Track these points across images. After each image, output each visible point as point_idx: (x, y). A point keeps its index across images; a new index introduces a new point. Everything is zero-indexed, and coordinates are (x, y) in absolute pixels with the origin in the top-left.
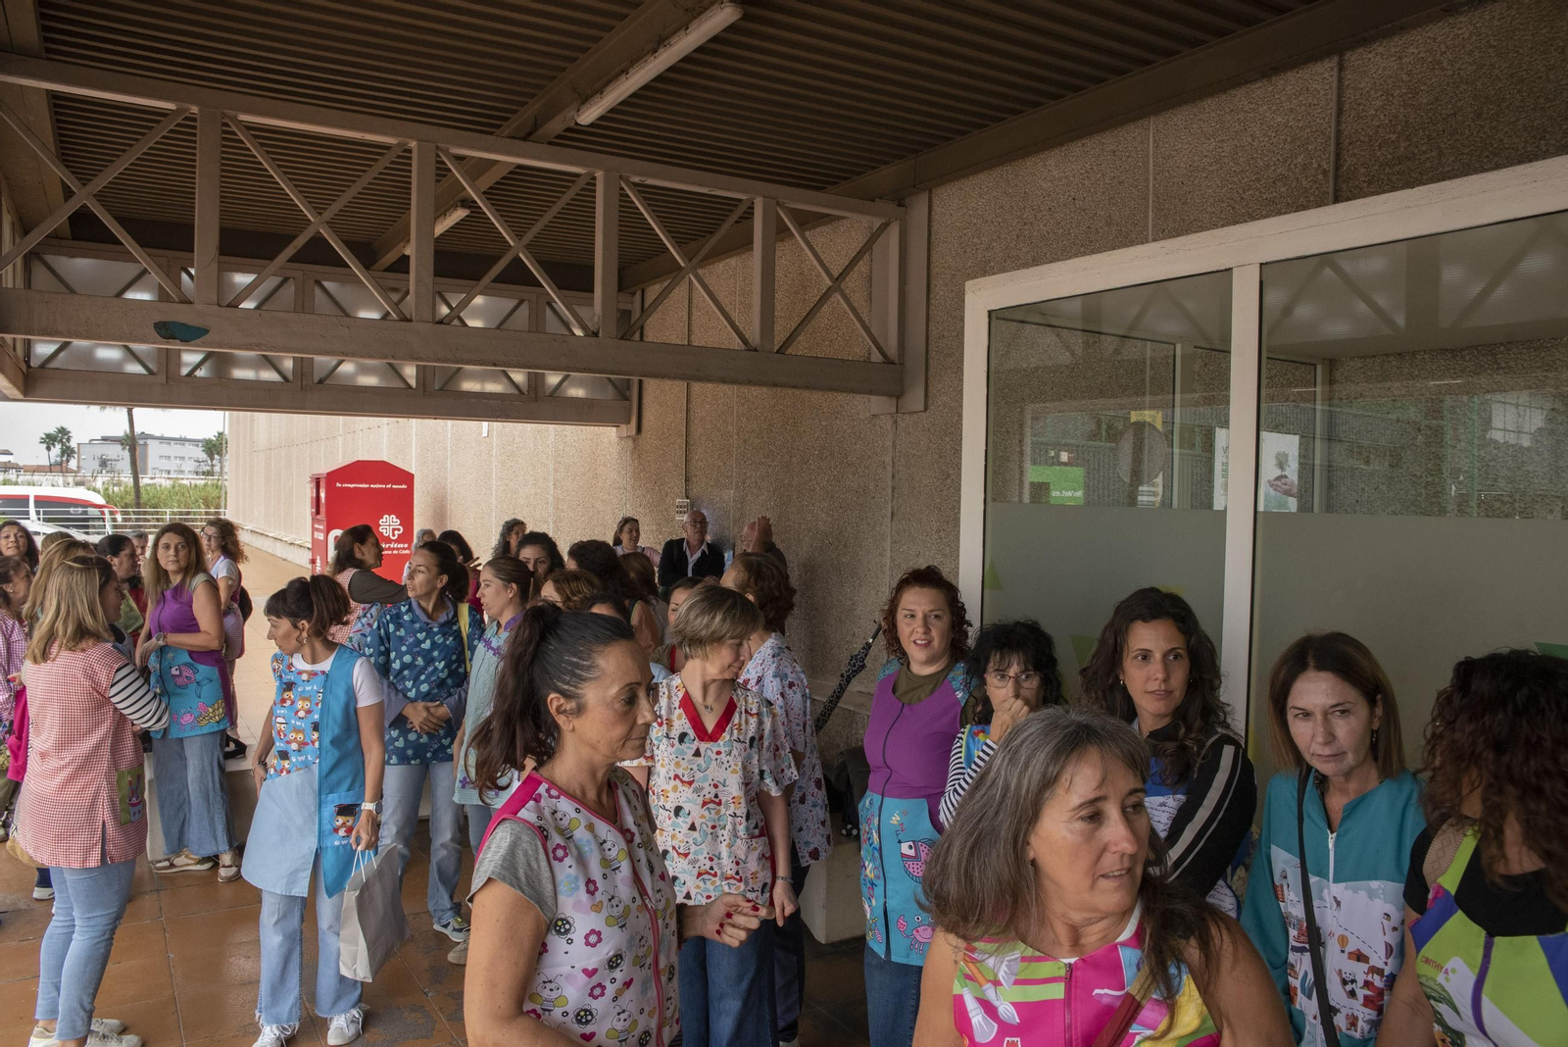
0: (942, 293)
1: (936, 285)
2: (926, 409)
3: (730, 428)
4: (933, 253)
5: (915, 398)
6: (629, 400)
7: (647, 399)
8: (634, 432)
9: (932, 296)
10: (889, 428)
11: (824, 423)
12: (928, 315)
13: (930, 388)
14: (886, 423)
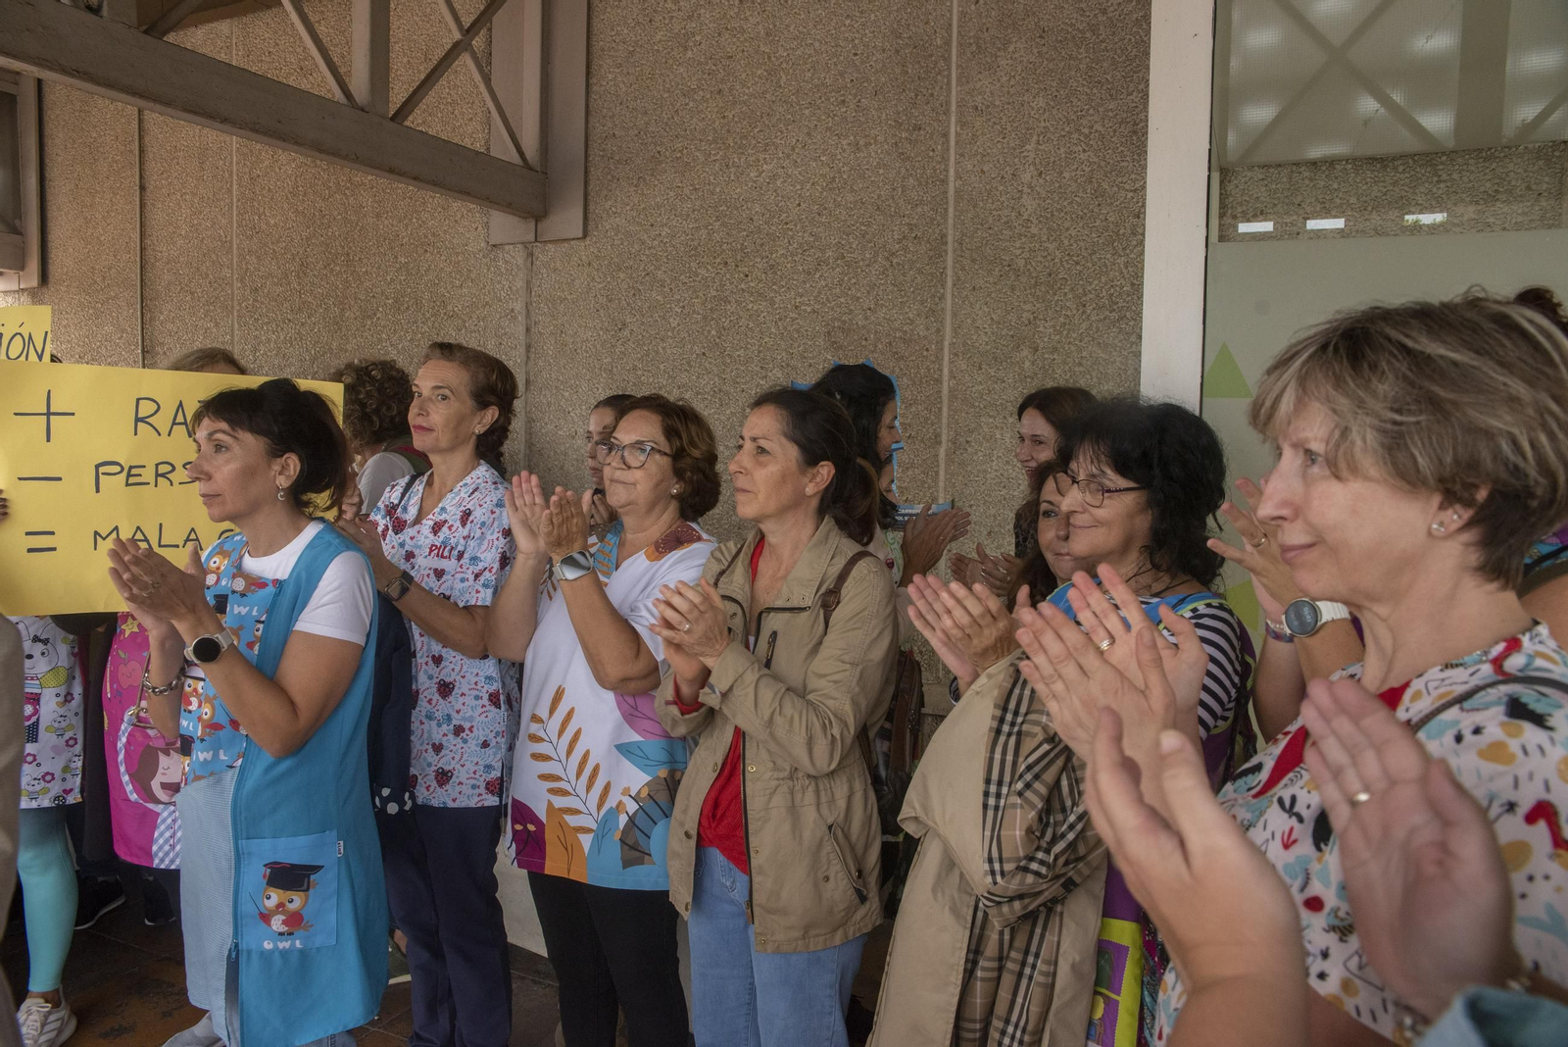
0: (610, 76)
1: (601, 66)
2: (585, 235)
3: (227, 273)
4: (595, 22)
5: (567, 220)
6: (20, 234)
7: (58, 233)
8: (34, 282)
9: (593, 81)
10: (520, 261)
11: (403, 260)
12: (587, 106)
13: (592, 207)
14: (518, 256)
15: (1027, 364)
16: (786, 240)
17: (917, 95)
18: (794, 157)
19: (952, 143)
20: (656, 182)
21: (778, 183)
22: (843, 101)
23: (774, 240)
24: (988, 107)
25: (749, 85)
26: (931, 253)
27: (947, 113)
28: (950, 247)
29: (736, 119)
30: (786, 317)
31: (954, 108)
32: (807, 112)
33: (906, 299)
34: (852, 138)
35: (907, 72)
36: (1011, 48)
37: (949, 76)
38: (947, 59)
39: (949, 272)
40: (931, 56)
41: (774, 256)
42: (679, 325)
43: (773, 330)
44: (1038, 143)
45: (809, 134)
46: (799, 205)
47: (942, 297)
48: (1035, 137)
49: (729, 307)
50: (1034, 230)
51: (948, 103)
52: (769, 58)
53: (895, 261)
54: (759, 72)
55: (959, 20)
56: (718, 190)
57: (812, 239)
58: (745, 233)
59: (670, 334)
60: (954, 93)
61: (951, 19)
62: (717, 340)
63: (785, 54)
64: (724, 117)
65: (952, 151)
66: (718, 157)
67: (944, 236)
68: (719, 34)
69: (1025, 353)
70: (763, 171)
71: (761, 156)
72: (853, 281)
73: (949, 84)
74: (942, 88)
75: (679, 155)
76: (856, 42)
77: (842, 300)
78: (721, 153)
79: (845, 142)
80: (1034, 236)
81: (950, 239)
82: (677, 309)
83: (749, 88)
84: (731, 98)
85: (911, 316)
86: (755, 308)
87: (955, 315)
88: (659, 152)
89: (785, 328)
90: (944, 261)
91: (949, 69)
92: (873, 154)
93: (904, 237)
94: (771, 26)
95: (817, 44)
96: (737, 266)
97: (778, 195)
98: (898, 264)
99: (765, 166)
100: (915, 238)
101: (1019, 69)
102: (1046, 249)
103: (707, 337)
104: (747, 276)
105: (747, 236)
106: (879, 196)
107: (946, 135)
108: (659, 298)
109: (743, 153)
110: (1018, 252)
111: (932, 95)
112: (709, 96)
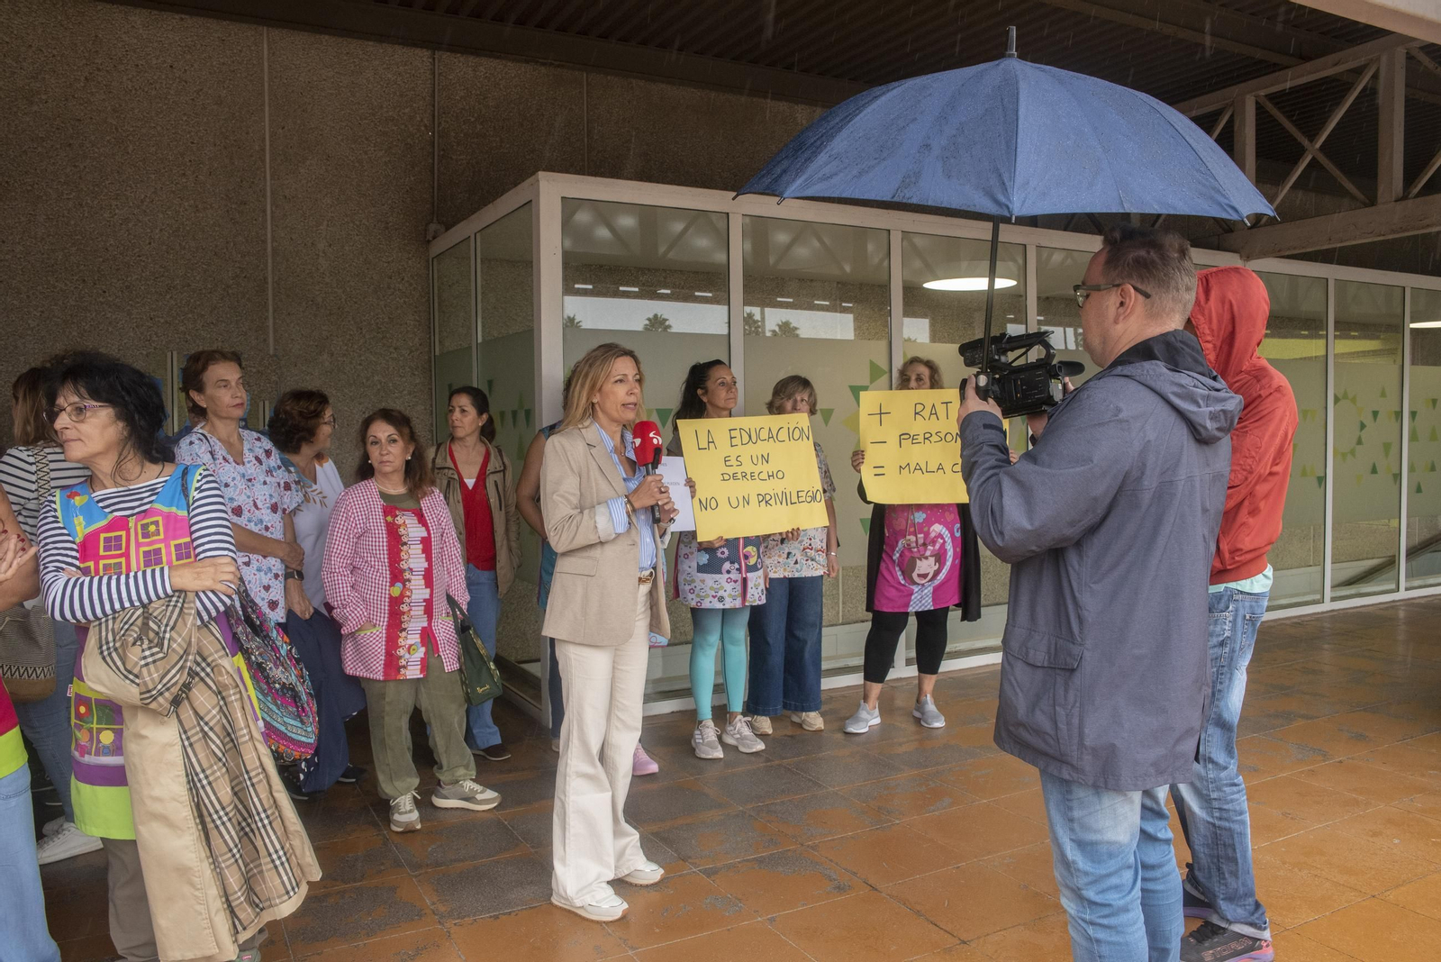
15: (327, 364)
16: (140, 269)
17: (242, 181)
18: (144, 208)
19: (269, 217)
20: (6, 207)
21: (130, 225)
22: (184, 174)
23: (128, 268)
24: (293, 197)
25: (99, 146)
26: (257, 288)
27: (264, 196)
28: (270, 286)
29: (87, 170)
30: (142, 325)
31: (269, 194)
32: (153, 176)
33: (240, 318)
34: (192, 202)
35: (233, 163)
36: (308, 163)
37: (265, 172)
38: (263, 161)
39: (270, 302)
40: (251, 156)
41: (129, 279)
42: (38, 325)
43: (132, 334)
44: (328, 225)
45: (155, 193)
46: (150, 243)
47: (266, 318)
48: (325, 223)
49: (89, 315)
50: (327, 280)
51: (265, 189)
52: (116, 129)
53: (230, 291)
54: (108, 138)
55: (271, 136)
56: (72, 222)
57: (162, 270)
58: (101, 259)
59: (29, 332)
60: (268, 183)
61: (264, 134)
62: (79, 340)
63: (131, 129)
64: (75, 166)
65: (269, 222)
66: (72, 196)
67: (265, 278)
68: (67, 100)
69: (325, 356)
70: (115, 214)
71: (114, 203)
72: (198, 303)
73: (265, 177)
74: (260, 179)
75: (29, 188)
76: (193, 134)
77: (190, 316)
78: (74, 194)
79: (186, 204)
80: (327, 284)
81: (270, 280)
82: (35, 313)
83: (98, 148)
84: (81, 153)
85: (244, 330)
86: (114, 317)
87: (275, 331)
88: (7, 182)
89: (142, 333)
90: (267, 294)
91: (265, 167)
92: (210, 216)
93: (237, 276)
94: (117, 106)
95: (159, 128)
96: (95, 284)
97: (130, 234)
98: (233, 294)
99: (117, 211)
100: (245, 277)
101: (314, 177)
102: (336, 292)
103: (68, 337)
104: (105, 292)
105: (103, 261)
106: (216, 246)
107: (264, 211)
108: (15, 302)
109: (96, 198)
110: (317, 293)
111: (253, 182)
112: (58, 146)
